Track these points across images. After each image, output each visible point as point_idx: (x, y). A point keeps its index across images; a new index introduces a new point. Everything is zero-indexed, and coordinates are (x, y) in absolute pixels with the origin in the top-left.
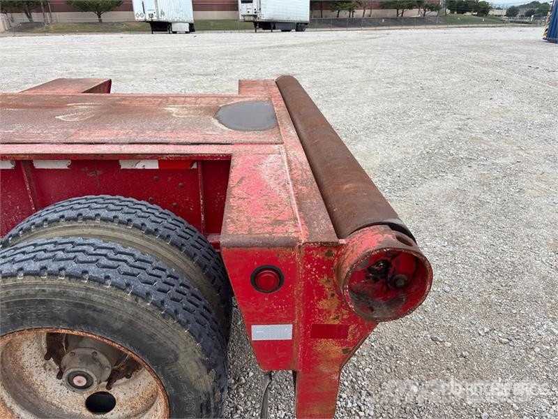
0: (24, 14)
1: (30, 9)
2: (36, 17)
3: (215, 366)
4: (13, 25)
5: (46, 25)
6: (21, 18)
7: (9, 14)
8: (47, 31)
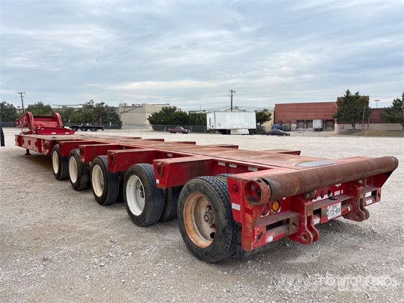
0: (351, 125)
1: (355, 122)
2: (358, 126)
3: (228, 218)
4: (342, 130)
5: (362, 131)
6: (349, 127)
7: (342, 125)
8: (363, 135)
